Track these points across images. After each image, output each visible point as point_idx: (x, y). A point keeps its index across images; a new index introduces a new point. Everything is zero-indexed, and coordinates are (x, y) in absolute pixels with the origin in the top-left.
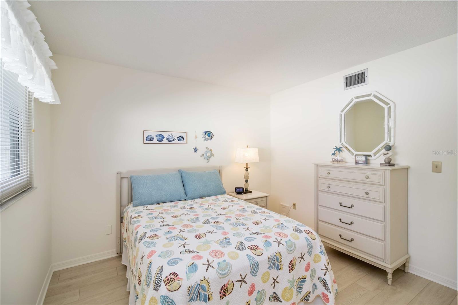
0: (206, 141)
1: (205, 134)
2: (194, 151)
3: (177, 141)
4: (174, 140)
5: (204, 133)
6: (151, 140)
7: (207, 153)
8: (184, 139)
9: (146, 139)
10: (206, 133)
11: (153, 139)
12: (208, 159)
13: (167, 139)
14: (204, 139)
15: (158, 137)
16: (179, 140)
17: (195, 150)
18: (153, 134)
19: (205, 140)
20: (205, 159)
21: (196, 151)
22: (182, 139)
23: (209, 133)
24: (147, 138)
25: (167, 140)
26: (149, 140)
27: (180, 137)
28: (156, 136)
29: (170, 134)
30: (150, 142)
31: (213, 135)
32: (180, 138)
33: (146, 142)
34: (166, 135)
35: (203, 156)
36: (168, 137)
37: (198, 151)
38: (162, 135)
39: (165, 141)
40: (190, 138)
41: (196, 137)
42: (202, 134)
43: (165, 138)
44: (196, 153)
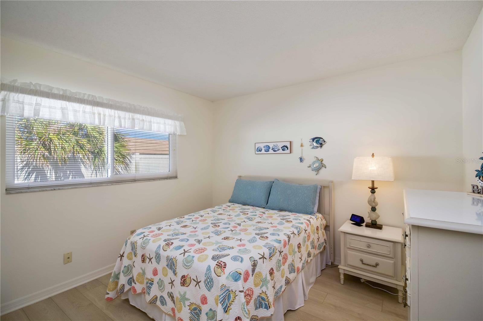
0: (314, 150)
1: (313, 141)
2: (300, 161)
3: (281, 151)
4: (279, 150)
5: (312, 140)
6: (260, 151)
7: (314, 163)
8: (287, 148)
9: (257, 150)
10: (313, 139)
11: (262, 150)
12: (318, 170)
13: (272, 149)
14: (312, 147)
15: (266, 148)
16: (283, 150)
17: (301, 160)
18: (262, 146)
19: (313, 148)
20: (312, 170)
21: (301, 161)
22: (286, 149)
23: (318, 139)
24: (257, 149)
25: (272, 150)
26: (259, 151)
27: (284, 146)
28: (264, 147)
29: (275, 144)
30: (259, 152)
31: (324, 142)
32: (284, 148)
33: (257, 153)
34: (271, 145)
35: (310, 167)
36: (273, 148)
37: (305, 162)
38: (269, 146)
39: (271, 151)
40: (296, 147)
41: (302, 146)
42: (310, 141)
43: (271, 148)
44: (301, 163)
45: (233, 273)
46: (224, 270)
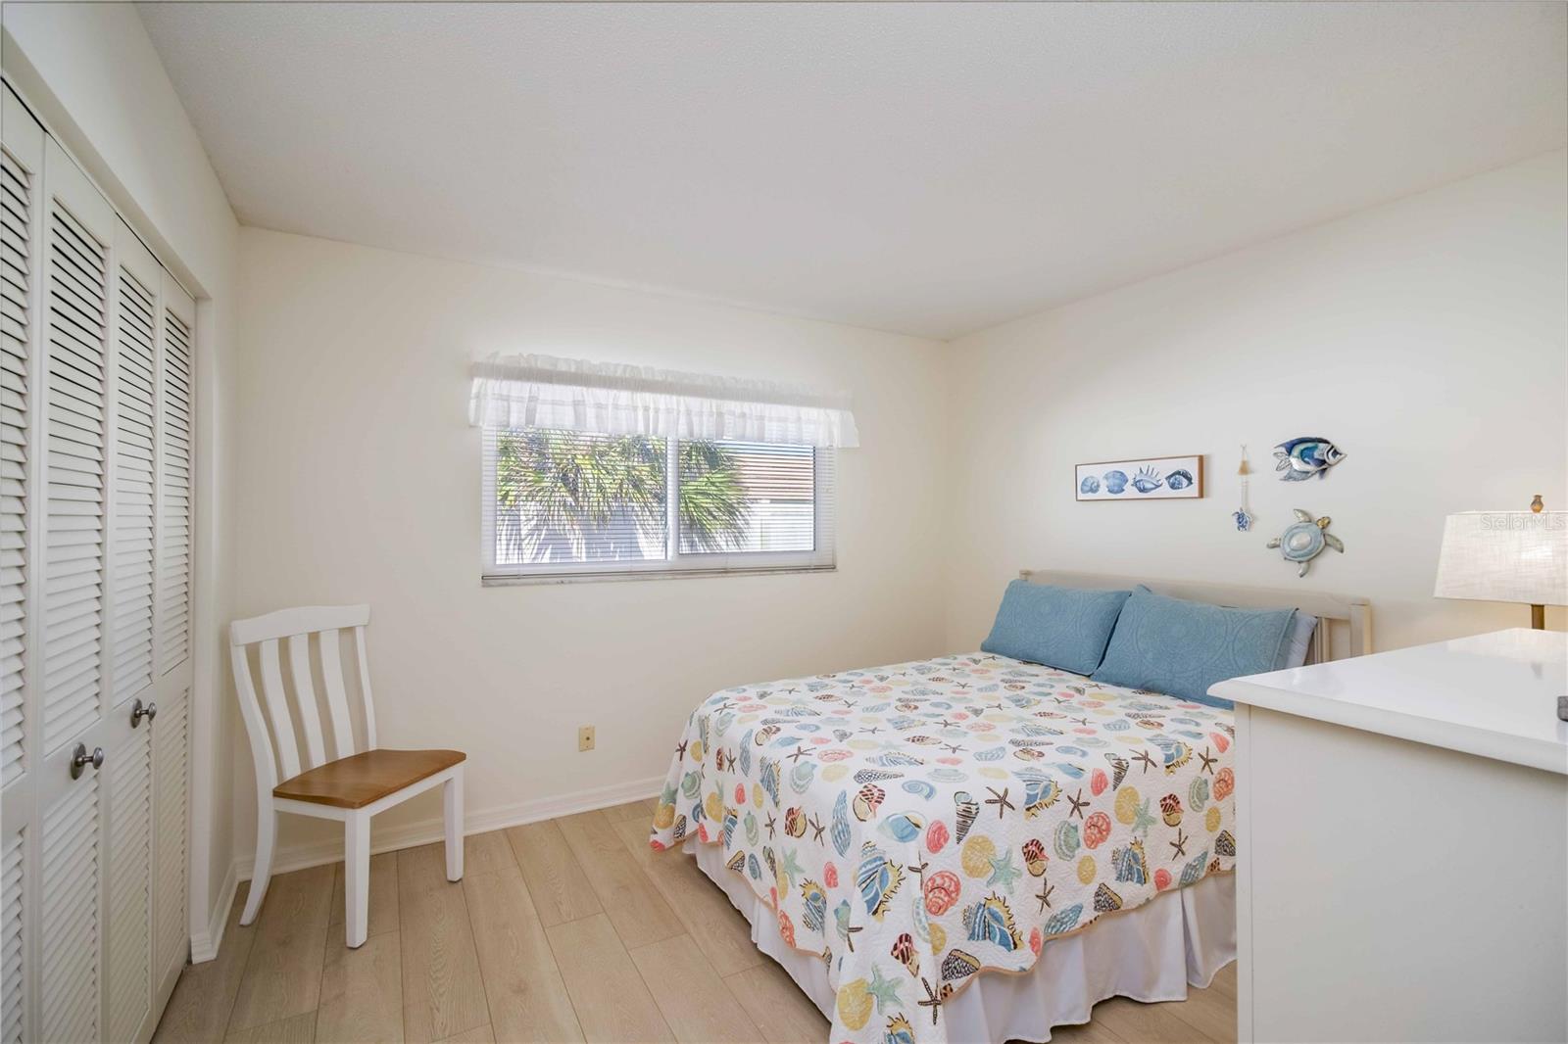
0: (1292, 483)
1: (1289, 452)
2: (1237, 524)
3: (1165, 490)
4: (1157, 486)
5: (1283, 450)
6: (1094, 490)
7: (1291, 532)
8: (1190, 480)
9: (1082, 489)
10: (1290, 447)
11: (1098, 486)
12: (1308, 558)
13: (1135, 484)
14: (1285, 473)
15: (1111, 482)
16: (1173, 486)
17: (1242, 520)
18: (1098, 473)
19: (1288, 478)
20: (1285, 559)
21: (1243, 526)
22: (1185, 482)
23: (1310, 445)
24: (1083, 484)
25: (1134, 488)
26: (1087, 492)
27: (1178, 473)
28: (1106, 477)
29: (1144, 466)
30: (1090, 496)
31: (1336, 453)
32: (1178, 478)
33: (1081, 496)
34: (1131, 471)
35: (1278, 546)
36: (1138, 479)
37: (1257, 526)
38: (1122, 474)
39: (1130, 491)
40: (1222, 475)
41: (1244, 470)
42: (1275, 454)
43: (1131, 481)
44: (1243, 533)
45: (898, 819)
46: (875, 807)
